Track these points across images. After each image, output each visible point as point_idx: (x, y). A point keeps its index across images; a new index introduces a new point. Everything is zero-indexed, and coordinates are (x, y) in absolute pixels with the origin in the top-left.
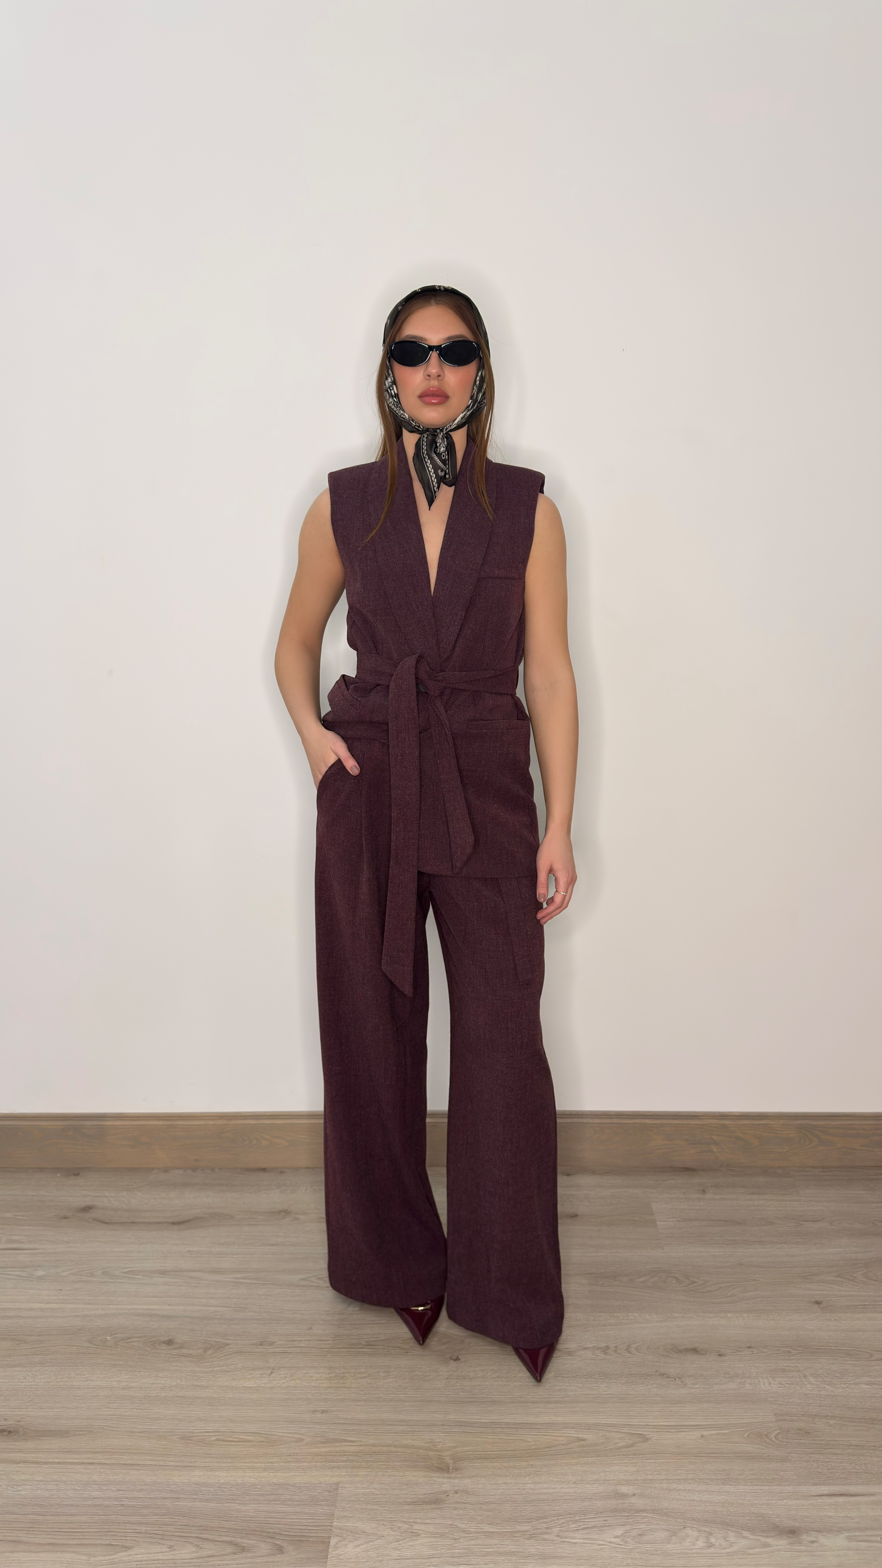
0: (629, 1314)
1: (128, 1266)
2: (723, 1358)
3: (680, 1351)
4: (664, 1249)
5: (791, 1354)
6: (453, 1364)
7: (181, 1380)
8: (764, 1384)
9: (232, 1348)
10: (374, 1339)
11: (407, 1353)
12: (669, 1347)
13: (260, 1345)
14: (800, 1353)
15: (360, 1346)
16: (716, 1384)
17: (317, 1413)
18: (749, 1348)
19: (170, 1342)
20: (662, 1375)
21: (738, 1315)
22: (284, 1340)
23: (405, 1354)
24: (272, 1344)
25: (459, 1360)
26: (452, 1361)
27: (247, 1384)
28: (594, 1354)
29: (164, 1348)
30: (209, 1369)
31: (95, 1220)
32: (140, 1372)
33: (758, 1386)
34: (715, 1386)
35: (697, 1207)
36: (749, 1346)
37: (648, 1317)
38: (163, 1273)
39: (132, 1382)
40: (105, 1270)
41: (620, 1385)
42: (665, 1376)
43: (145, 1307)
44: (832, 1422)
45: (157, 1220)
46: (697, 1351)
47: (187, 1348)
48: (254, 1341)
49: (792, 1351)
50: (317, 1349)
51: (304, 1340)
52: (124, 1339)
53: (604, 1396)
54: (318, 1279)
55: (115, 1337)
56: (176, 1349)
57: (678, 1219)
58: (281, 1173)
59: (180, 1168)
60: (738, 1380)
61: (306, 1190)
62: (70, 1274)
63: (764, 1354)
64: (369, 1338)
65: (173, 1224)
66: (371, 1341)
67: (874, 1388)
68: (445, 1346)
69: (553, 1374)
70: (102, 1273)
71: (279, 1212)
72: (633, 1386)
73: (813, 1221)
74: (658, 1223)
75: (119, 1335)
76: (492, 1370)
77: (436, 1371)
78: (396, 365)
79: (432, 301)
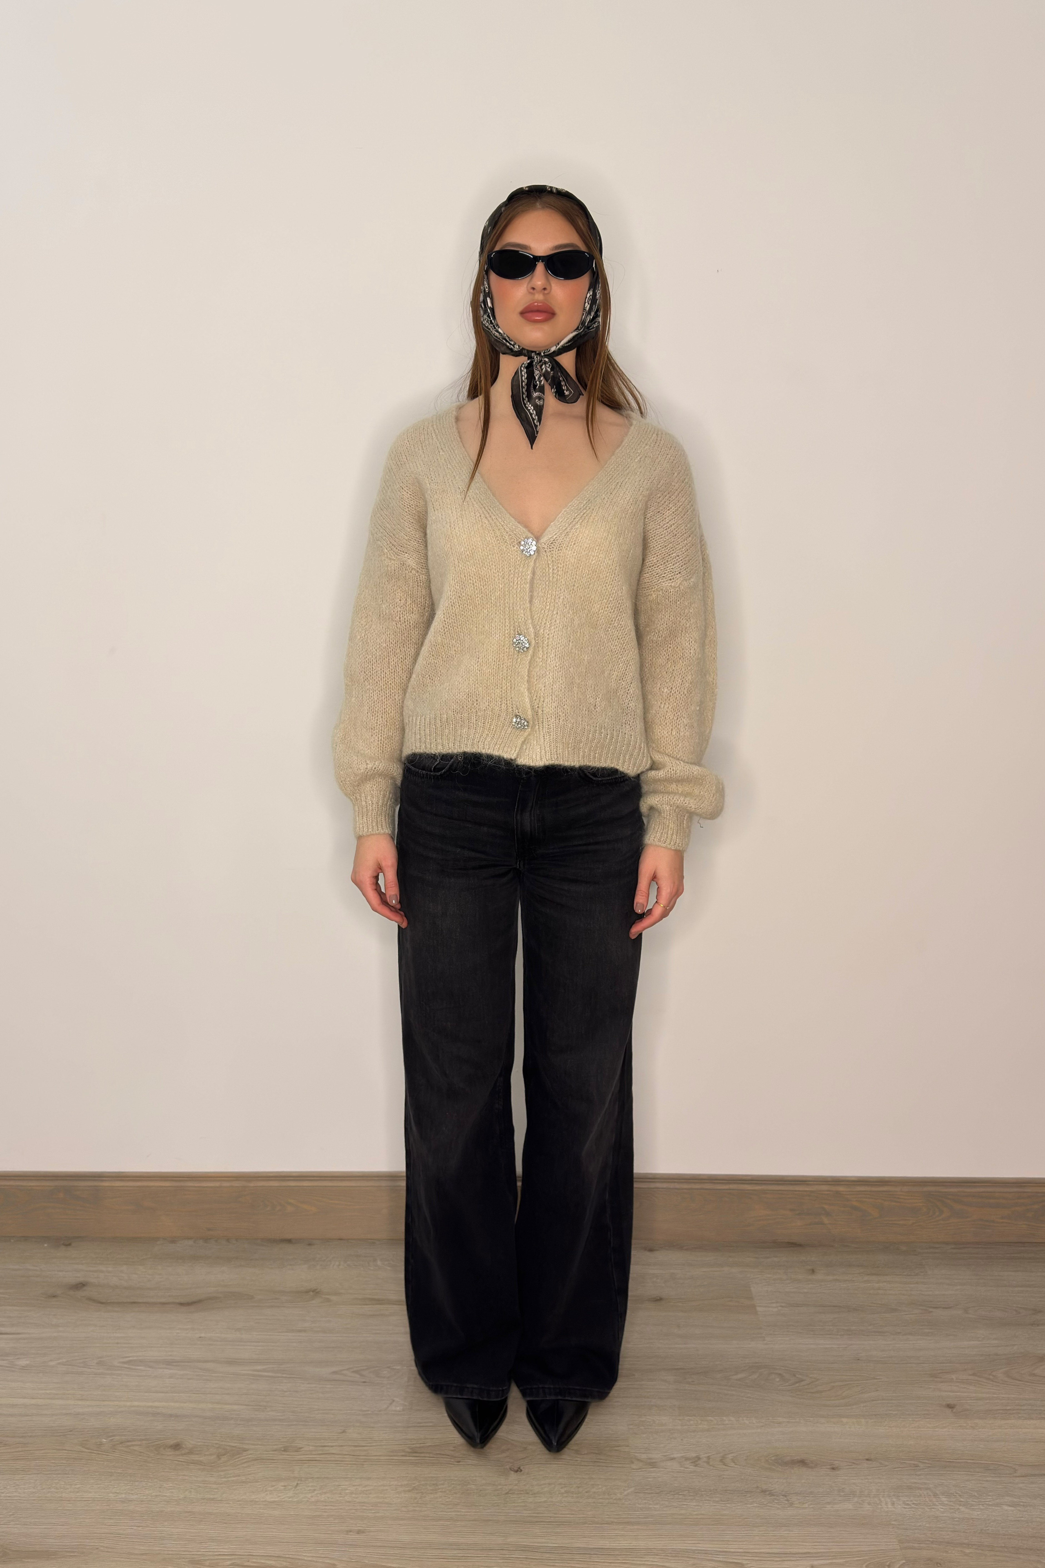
0: (724, 1418)
1: (127, 1355)
2: (838, 1472)
3: (786, 1464)
4: (765, 1340)
5: (918, 1468)
6: (513, 1476)
7: (190, 1492)
8: (886, 1504)
9: (251, 1454)
10: (418, 1445)
11: (459, 1462)
12: (773, 1458)
13: (284, 1451)
14: (929, 1467)
15: (403, 1454)
16: (829, 1503)
17: (351, 1533)
18: (867, 1460)
19: (177, 1447)
20: (764, 1491)
21: (855, 1420)
22: (312, 1446)
23: (457, 1463)
24: (298, 1450)
25: (521, 1471)
26: (512, 1472)
27: (269, 1498)
28: (681, 1467)
29: (170, 1453)
30: (223, 1480)
31: (90, 1299)
32: (141, 1482)
33: (880, 1506)
34: (829, 1506)
35: (806, 1291)
36: (867, 1458)
37: (747, 1422)
38: (169, 1363)
39: (132, 1494)
40: (100, 1359)
41: (715, 1504)
42: (768, 1493)
43: (148, 1404)
44: (967, 1551)
45: (163, 1300)
46: (806, 1463)
47: (197, 1454)
48: (276, 1447)
49: (920, 1464)
50: (351, 1457)
51: (336, 1446)
52: (122, 1443)
53: (695, 1517)
54: (354, 1372)
55: (112, 1439)
56: (185, 1454)
57: (783, 1305)
58: (310, 1245)
59: (190, 1238)
60: (856, 1499)
61: (339, 1265)
62: (59, 1364)
63: (886, 1468)
64: (413, 1444)
65: (182, 1304)
66: (417, 1447)
67: (1019, 1510)
68: (504, 1455)
69: (632, 1489)
70: (97, 1363)
71: (307, 1292)
72: (728, 1505)
73: (944, 1308)
74: (758, 1309)
75: (117, 1438)
76: (560, 1484)
77: (494, 1485)
78: (493, 276)
79: (538, 205)
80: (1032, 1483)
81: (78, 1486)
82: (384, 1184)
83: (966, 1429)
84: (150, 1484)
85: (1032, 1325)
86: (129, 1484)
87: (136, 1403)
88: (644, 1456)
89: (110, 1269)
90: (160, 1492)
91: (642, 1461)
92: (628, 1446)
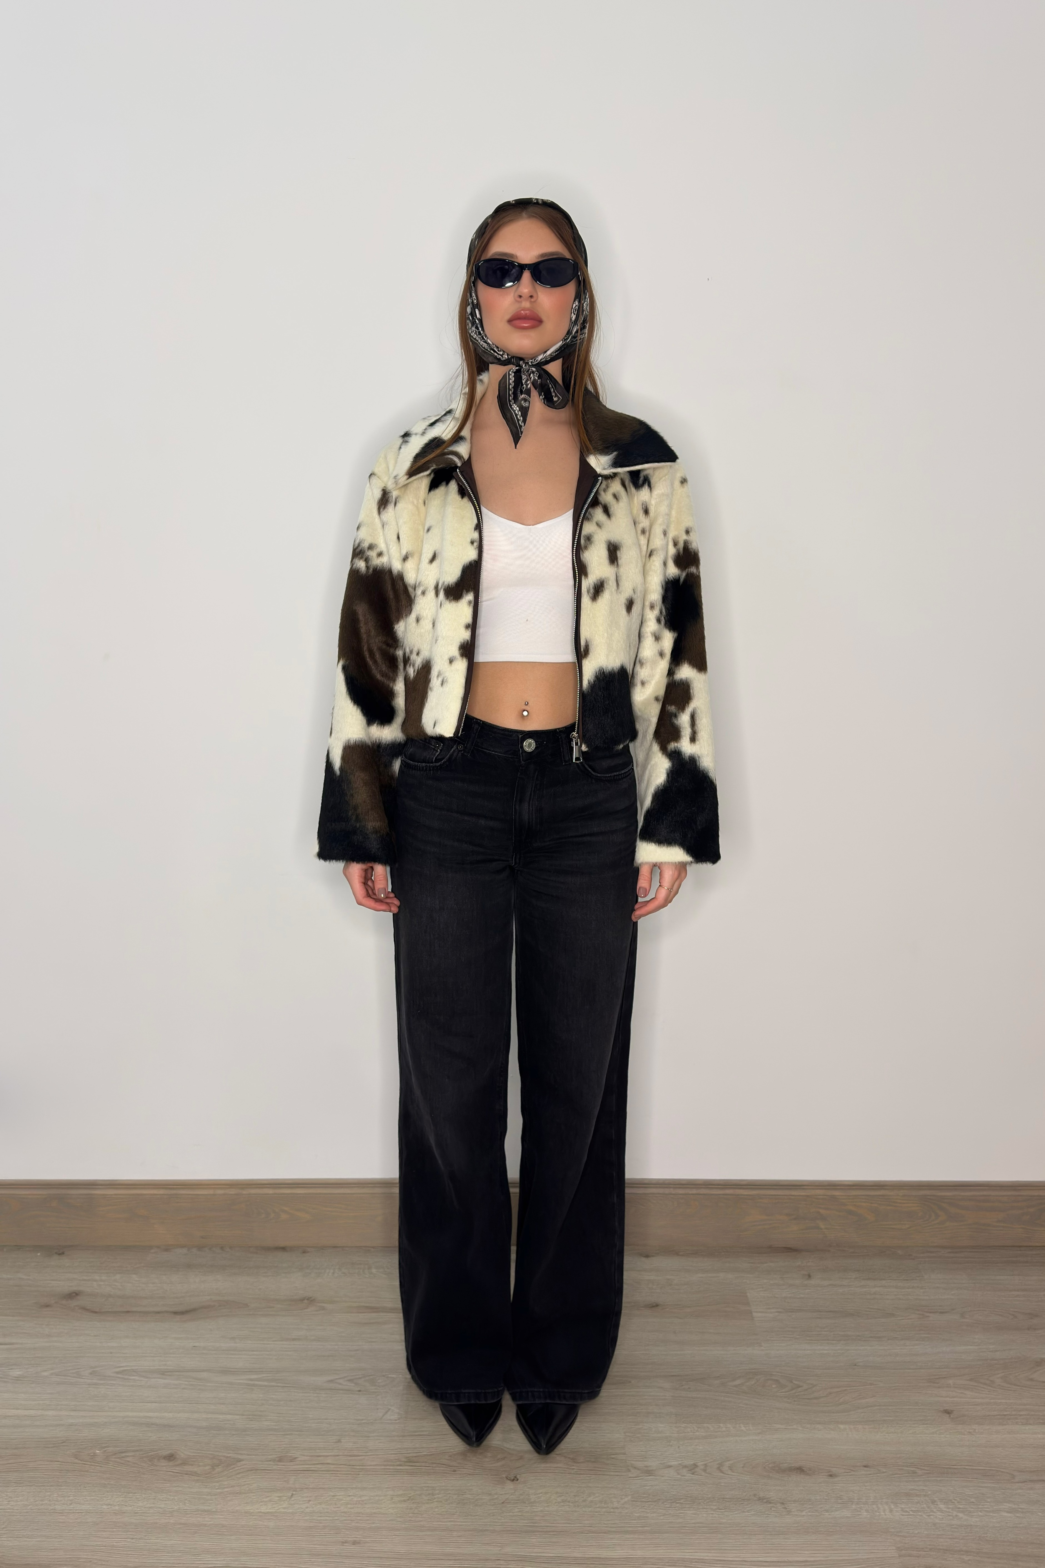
0: (721, 1425)
1: (122, 1365)
2: (836, 1479)
3: (783, 1471)
4: (761, 1346)
5: (916, 1474)
6: (510, 1485)
7: (184, 1503)
8: (884, 1511)
9: (246, 1465)
10: (415, 1455)
11: (455, 1471)
12: (770, 1466)
13: (280, 1461)
14: (927, 1473)
15: (398, 1463)
16: (827, 1511)
17: (346, 1544)
18: (865, 1466)
19: (171, 1457)
20: (761, 1499)
21: (852, 1427)
22: (307, 1456)
23: (453, 1473)
24: (293, 1460)
25: (517, 1480)
26: (509, 1481)
27: (264, 1509)
28: (678, 1474)
29: (164, 1464)
30: (218, 1490)
31: (84, 1309)
32: (135, 1493)
33: (878, 1514)
34: (827, 1514)
35: (802, 1295)
36: (865, 1464)
37: (743, 1428)
38: (163, 1373)
39: (126, 1506)
40: (93, 1370)
41: (712, 1512)
42: (765, 1501)
43: (142, 1414)
44: (966, 1558)
45: (156, 1309)
46: (803, 1470)
47: (192, 1465)
48: (270, 1457)
49: (918, 1471)
50: (346, 1466)
51: (331, 1456)
52: (116, 1454)
53: (693, 1525)
54: (349, 1380)
55: (105, 1451)
56: (178, 1465)
57: (779, 1310)
58: (304, 1252)
59: (183, 1247)
60: (854, 1506)
61: (333, 1273)
62: (52, 1374)
63: (883, 1474)
64: (409, 1453)
65: (175, 1313)
66: (413, 1457)
67: (1018, 1517)
68: (500, 1464)
69: (630, 1497)
70: (91, 1374)
71: (302, 1300)
72: (726, 1513)
73: (941, 1313)
74: (754, 1314)
75: (110, 1449)
76: (557, 1493)
77: (490, 1494)
78: (481, 286)
79: (524, 214)
80: (1031, 1489)
81: (71, 1498)
82: (378, 1190)
83: (964, 1435)
84: (144, 1496)
85: (1028, 1329)
86: (122, 1496)
87: (130, 1414)
88: (639, 1464)
89: (103, 1278)
90: (154, 1504)
91: (638, 1469)
92: (625, 1454)
